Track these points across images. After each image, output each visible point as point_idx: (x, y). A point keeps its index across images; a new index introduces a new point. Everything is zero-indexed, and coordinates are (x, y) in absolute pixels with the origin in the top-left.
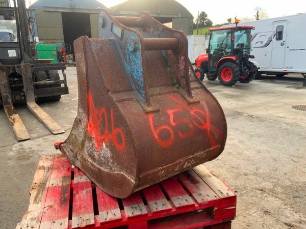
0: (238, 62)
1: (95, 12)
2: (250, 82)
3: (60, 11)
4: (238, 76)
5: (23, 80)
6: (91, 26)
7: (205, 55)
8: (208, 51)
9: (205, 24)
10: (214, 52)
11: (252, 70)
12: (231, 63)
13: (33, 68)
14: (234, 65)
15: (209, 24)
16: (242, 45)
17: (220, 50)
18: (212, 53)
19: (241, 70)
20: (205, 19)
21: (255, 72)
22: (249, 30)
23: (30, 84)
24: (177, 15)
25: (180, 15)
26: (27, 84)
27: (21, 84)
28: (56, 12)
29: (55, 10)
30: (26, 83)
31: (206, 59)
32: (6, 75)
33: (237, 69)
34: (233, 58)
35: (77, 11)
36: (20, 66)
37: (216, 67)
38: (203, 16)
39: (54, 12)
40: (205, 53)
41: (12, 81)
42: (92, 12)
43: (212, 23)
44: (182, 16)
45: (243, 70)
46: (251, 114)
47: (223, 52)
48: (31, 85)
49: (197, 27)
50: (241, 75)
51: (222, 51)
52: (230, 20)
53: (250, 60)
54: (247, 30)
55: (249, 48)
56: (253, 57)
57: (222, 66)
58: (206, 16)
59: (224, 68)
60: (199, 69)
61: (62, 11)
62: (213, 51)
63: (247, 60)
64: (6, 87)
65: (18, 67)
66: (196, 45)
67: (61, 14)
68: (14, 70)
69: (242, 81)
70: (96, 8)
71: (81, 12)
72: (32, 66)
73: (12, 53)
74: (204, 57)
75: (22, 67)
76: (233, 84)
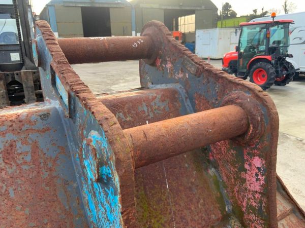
0: (273, 62)
1: (115, 6)
2: (287, 85)
3: (80, 5)
4: (274, 78)
5: (24, 89)
6: (111, 21)
7: (234, 53)
8: (238, 49)
9: (230, 15)
10: (245, 50)
11: (290, 72)
12: (266, 64)
13: (35, 75)
14: (269, 66)
15: (234, 15)
16: (279, 42)
17: (252, 48)
18: (242, 51)
19: (277, 72)
20: (230, 11)
21: (293, 74)
22: (287, 24)
23: (31, 93)
24: (201, 7)
25: (203, 7)
26: (29, 93)
27: (22, 93)
28: (75, 7)
29: (74, 5)
30: (27, 93)
31: (235, 57)
32: (4, 85)
33: (272, 70)
34: (268, 57)
35: (97, 5)
36: (20, 73)
37: (247, 68)
38: (227, 7)
39: (74, 6)
40: (235, 51)
41: (11, 90)
42: (112, 6)
43: (236, 14)
44: (205, 8)
45: (280, 72)
46: (300, 137)
47: (256, 50)
48: (33, 94)
49: (221, 18)
50: (277, 77)
51: (254, 48)
52: (255, 11)
53: (288, 59)
54: (285, 24)
55: (286, 46)
56: (291, 56)
57: (255, 67)
58: (230, 7)
59: (257, 68)
60: (227, 69)
61: (81, 5)
62: (244, 48)
63: (284, 59)
64: (3, 97)
65: (17, 74)
66: (220, 39)
67: (80, 9)
68: (13, 78)
69: (278, 83)
70: (116, 2)
71: (101, 6)
72: (34, 73)
73: (15, 57)
74: (233, 55)
75: (22, 74)
76: (267, 88)
